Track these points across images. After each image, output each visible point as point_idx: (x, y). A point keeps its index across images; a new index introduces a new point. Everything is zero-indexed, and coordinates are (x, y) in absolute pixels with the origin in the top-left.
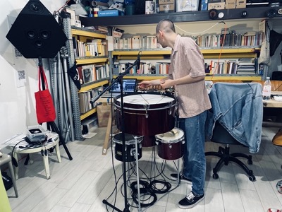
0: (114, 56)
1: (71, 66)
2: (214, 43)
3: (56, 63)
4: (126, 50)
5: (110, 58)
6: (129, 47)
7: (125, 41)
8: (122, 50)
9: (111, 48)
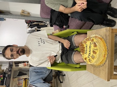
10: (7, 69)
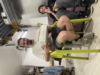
10: (32, 72)
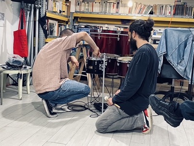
0: (75, 18)
1: (42, 16)
2: (168, 12)
3: (29, 12)
4: (87, 13)
5: (71, 19)
6: (90, 10)
7: (87, 4)
8: (83, 12)
9: (73, 10)
